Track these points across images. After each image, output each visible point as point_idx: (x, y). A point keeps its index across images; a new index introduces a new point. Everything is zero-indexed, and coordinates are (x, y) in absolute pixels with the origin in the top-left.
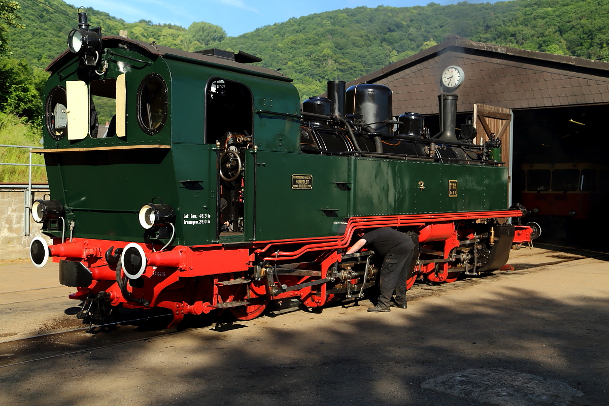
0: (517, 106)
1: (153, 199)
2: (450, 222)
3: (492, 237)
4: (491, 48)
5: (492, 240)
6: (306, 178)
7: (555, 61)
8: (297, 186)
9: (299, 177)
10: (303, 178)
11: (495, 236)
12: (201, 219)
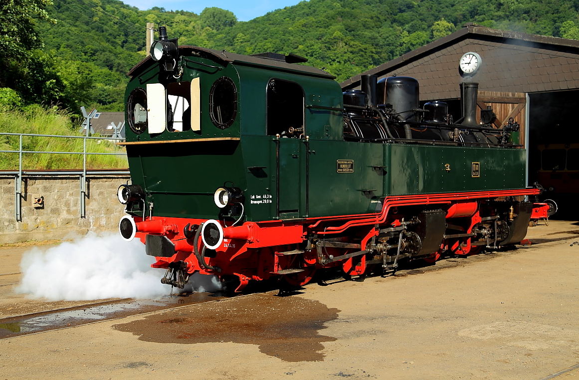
0: (534, 89)
1: (225, 183)
2: (473, 200)
3: (511, 213)
4: (508, 34)
5: (511, 216)
6: (349, 162)
7: (570, 46)
8: (341, 170)
9: (343, 162)
10: (346, 162)
11: (514, 212)
12: (265, 199)
